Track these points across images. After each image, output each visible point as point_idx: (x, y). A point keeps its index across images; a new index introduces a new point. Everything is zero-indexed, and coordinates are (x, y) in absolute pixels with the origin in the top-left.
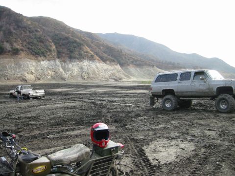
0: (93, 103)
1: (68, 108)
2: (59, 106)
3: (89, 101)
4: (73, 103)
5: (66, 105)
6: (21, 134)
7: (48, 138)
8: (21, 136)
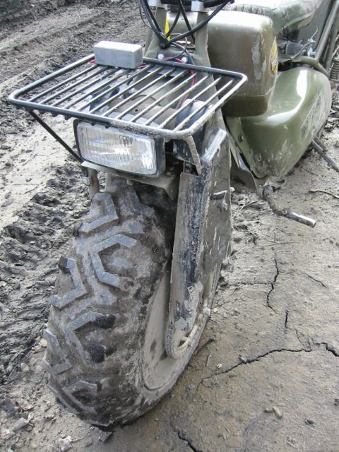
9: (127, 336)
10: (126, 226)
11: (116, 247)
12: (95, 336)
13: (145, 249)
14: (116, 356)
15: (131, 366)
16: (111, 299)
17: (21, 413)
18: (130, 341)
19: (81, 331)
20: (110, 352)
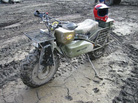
0: (56, 3)
1: (42, 7)
2: (36, 6)
3: (53, 2)
4: (43, 4)
5: (40, 5)
6: (21, 22)
7: (41, 23)
8: (22, 23)
9: (30, 68)
10: (35, 54)
11: (32, 56)
12: (25, 66)
13: (35, 58)
14: (27, 71)
15: (29, 73)
16: (29, 62)
17: (17, 82)
18: (30, 69)
19: (24, 65)
20: (26, 69)
